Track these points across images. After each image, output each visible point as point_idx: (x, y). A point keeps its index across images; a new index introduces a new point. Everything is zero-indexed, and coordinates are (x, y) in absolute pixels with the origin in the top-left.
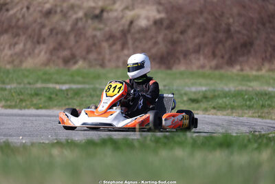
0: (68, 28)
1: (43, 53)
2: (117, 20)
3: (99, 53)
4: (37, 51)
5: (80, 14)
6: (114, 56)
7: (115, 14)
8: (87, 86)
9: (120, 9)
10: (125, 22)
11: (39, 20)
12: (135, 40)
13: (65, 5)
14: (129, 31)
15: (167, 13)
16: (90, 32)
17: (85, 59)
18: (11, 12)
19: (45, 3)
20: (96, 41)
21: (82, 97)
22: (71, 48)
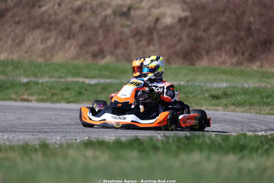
0: (97, 24)
1: (73, 48)
2: (144, 17)
3: (126, 49)
4: (67, 46)
5: (109, 11)
6: (141, 51)
7: (142, 12)
8: (114, 81)
9: (147, 6)
10: (151, 19)
11: (70, 17)
12: (160, 37)
13: (95, 3)
14: (155, 28)
15: (191, 11)
16: (117, 29)
17: (112, 54)
18: (44, 9)
20: (123, 37)
21: (110, 92)
22: (99, 43)
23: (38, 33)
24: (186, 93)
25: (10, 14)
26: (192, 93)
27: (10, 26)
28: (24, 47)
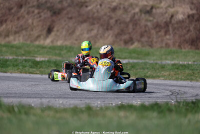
0: (128, 20)
1: (110, 37)
2: (162, 14)
3: (149, 38)
4: (106, 35)
5: (137, 10)
6: (160, 39)
7: (161, 10)
8: (140, 61)
9: (165, 6)
10: (167, 16)
11: (108, 14)
12: (174, 29)
13: (126, 4)
14: (170, 22)
15: (197, 10)
16: (143, 23)
17: (139, 41)
18: (89, 8)
19: (113, 2)
20: (147, 29)
21: (137, 69)
22: (129, 33)
23: (85, 26)
24: (192, 70)
25: (65, 12)
26: (197, 70)
27: (65, 21)
28: (75, 36)
